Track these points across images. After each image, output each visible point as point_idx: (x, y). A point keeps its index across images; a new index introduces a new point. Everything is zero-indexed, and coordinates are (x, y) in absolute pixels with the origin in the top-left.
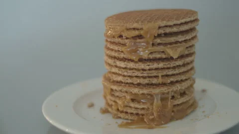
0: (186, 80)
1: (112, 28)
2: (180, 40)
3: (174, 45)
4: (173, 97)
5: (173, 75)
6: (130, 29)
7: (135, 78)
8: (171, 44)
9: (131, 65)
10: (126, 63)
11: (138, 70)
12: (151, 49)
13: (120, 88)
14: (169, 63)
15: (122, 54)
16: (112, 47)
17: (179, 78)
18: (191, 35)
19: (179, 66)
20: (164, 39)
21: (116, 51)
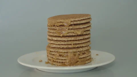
0: (85, 46)
2: (81, 27)
3: (78, 30)
5: (79, 44)
6: (59, 22)
7: (61, 45)
10: (57, 38)
12: (68, 31)
13: (54, 50)
14: (76, 38)
15: (55, 34)
19: (81, 40)
20: (74, 27)
21: (52, 33)
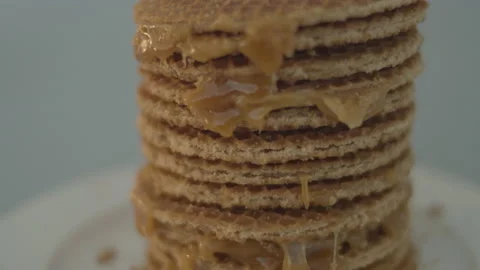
0: (387, 191)
1: (151, 31)
2: (369, 69)
3: (350, 86)
4: (346, 248)
5: (348, 179)
6: (207, 34)
7: (225, 191)
8: (339, 81)
9: (212, 149)
11: (234, 165)
12: (275, 97)
14: (331, 142)
15: (185, 112)
16: (154, 89)
17: (365, 188)
18: (404, 51)
19: (365, 152)
20: (316, 66)
21: (165, 103)
